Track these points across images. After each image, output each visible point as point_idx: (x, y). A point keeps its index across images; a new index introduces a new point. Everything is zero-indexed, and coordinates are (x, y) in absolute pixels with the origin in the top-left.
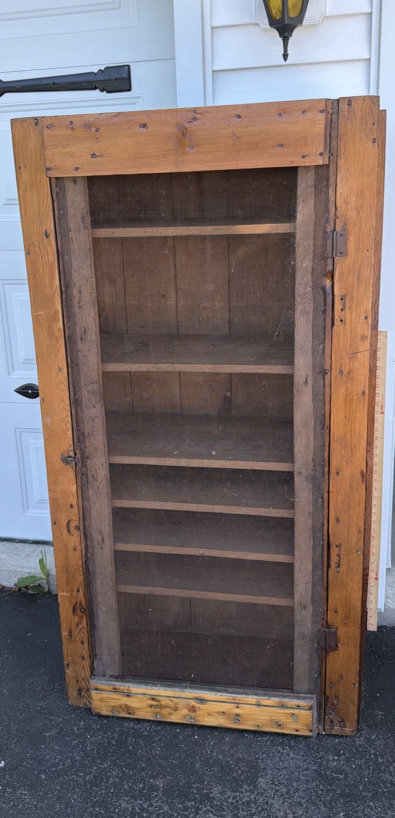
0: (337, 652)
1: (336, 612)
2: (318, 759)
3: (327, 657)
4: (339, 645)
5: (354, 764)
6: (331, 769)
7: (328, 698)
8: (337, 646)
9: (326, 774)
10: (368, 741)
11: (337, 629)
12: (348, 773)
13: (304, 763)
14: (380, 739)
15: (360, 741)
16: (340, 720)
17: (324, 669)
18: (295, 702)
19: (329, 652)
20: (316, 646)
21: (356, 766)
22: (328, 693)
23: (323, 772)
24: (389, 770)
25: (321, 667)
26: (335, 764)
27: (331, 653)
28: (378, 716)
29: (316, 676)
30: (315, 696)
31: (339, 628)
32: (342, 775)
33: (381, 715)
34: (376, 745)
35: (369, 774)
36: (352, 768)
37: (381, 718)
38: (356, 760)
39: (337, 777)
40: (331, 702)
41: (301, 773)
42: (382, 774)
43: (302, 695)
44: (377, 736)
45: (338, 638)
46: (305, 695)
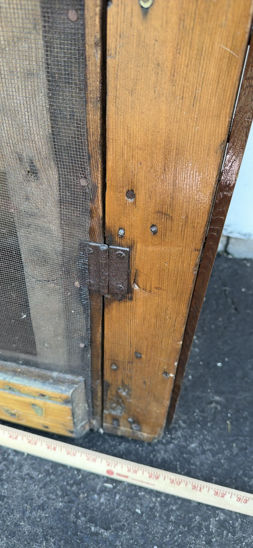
0: (129, 303)
1: (131, 194)
2: (72, 486)
3: (106, 310)
4: (136, 287)
5: (141, 505)
6: (92, 511)
7: (109, 385)
8: (130, 290)
9: (75, 523)
10: (182, 453)
11: (131, 247)
12: (122, 528)
13: (43, 491)
14: (204, 452)
15: (166, 451)
16: (130, 420)
17: (99, 335)
18: (37, 386)
19: (111, 301)
20: (77, 284)
21: (144, 509)
22: (108, 377)
23: (72, 517)
24: (207, 528)
25: (92, 329)
26: (102, 500)
27: (114, 305)
28: (211, 403)
29: (82, 345)
30: (81, 378)
31: (139, 246)
32: (107, 529)
33: (217, 402)
34: (194, 464)
35: (164, 535)
36: (134, 513)
37: (216, 408)
38: (147, 496)
39: (97, 534)
40: (114, 393)
41: (27, 514)
42: (190, 538)
43: (55, 374)
44: (201, 444)
45: (133, 271)
46: (62, 375)
